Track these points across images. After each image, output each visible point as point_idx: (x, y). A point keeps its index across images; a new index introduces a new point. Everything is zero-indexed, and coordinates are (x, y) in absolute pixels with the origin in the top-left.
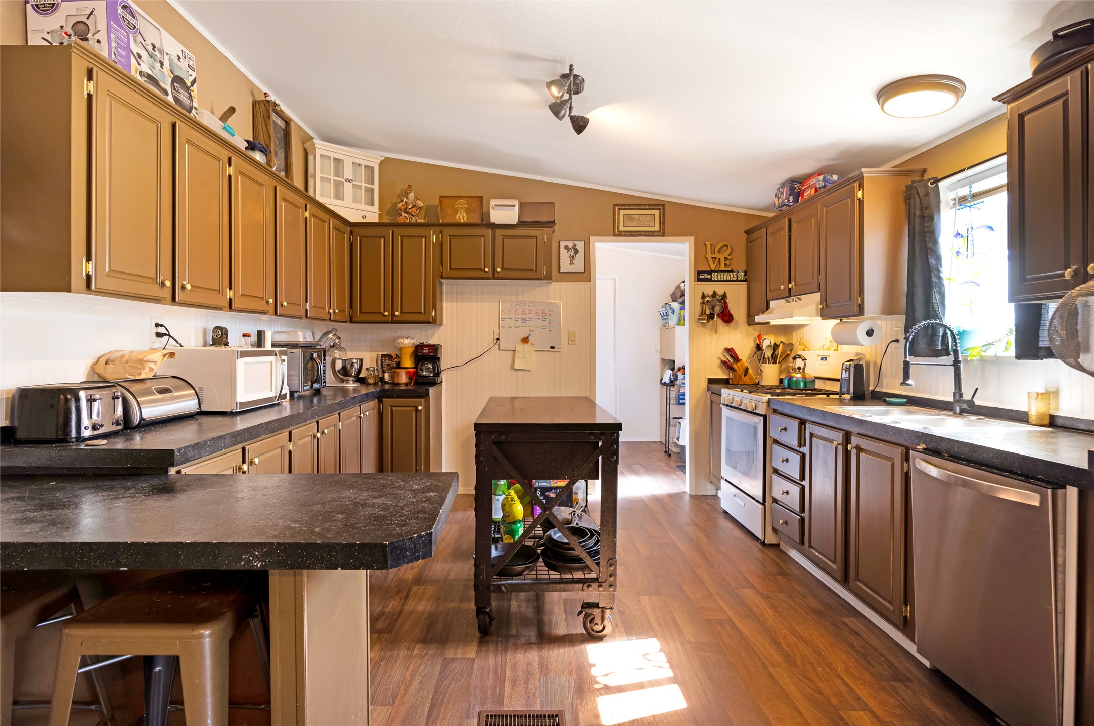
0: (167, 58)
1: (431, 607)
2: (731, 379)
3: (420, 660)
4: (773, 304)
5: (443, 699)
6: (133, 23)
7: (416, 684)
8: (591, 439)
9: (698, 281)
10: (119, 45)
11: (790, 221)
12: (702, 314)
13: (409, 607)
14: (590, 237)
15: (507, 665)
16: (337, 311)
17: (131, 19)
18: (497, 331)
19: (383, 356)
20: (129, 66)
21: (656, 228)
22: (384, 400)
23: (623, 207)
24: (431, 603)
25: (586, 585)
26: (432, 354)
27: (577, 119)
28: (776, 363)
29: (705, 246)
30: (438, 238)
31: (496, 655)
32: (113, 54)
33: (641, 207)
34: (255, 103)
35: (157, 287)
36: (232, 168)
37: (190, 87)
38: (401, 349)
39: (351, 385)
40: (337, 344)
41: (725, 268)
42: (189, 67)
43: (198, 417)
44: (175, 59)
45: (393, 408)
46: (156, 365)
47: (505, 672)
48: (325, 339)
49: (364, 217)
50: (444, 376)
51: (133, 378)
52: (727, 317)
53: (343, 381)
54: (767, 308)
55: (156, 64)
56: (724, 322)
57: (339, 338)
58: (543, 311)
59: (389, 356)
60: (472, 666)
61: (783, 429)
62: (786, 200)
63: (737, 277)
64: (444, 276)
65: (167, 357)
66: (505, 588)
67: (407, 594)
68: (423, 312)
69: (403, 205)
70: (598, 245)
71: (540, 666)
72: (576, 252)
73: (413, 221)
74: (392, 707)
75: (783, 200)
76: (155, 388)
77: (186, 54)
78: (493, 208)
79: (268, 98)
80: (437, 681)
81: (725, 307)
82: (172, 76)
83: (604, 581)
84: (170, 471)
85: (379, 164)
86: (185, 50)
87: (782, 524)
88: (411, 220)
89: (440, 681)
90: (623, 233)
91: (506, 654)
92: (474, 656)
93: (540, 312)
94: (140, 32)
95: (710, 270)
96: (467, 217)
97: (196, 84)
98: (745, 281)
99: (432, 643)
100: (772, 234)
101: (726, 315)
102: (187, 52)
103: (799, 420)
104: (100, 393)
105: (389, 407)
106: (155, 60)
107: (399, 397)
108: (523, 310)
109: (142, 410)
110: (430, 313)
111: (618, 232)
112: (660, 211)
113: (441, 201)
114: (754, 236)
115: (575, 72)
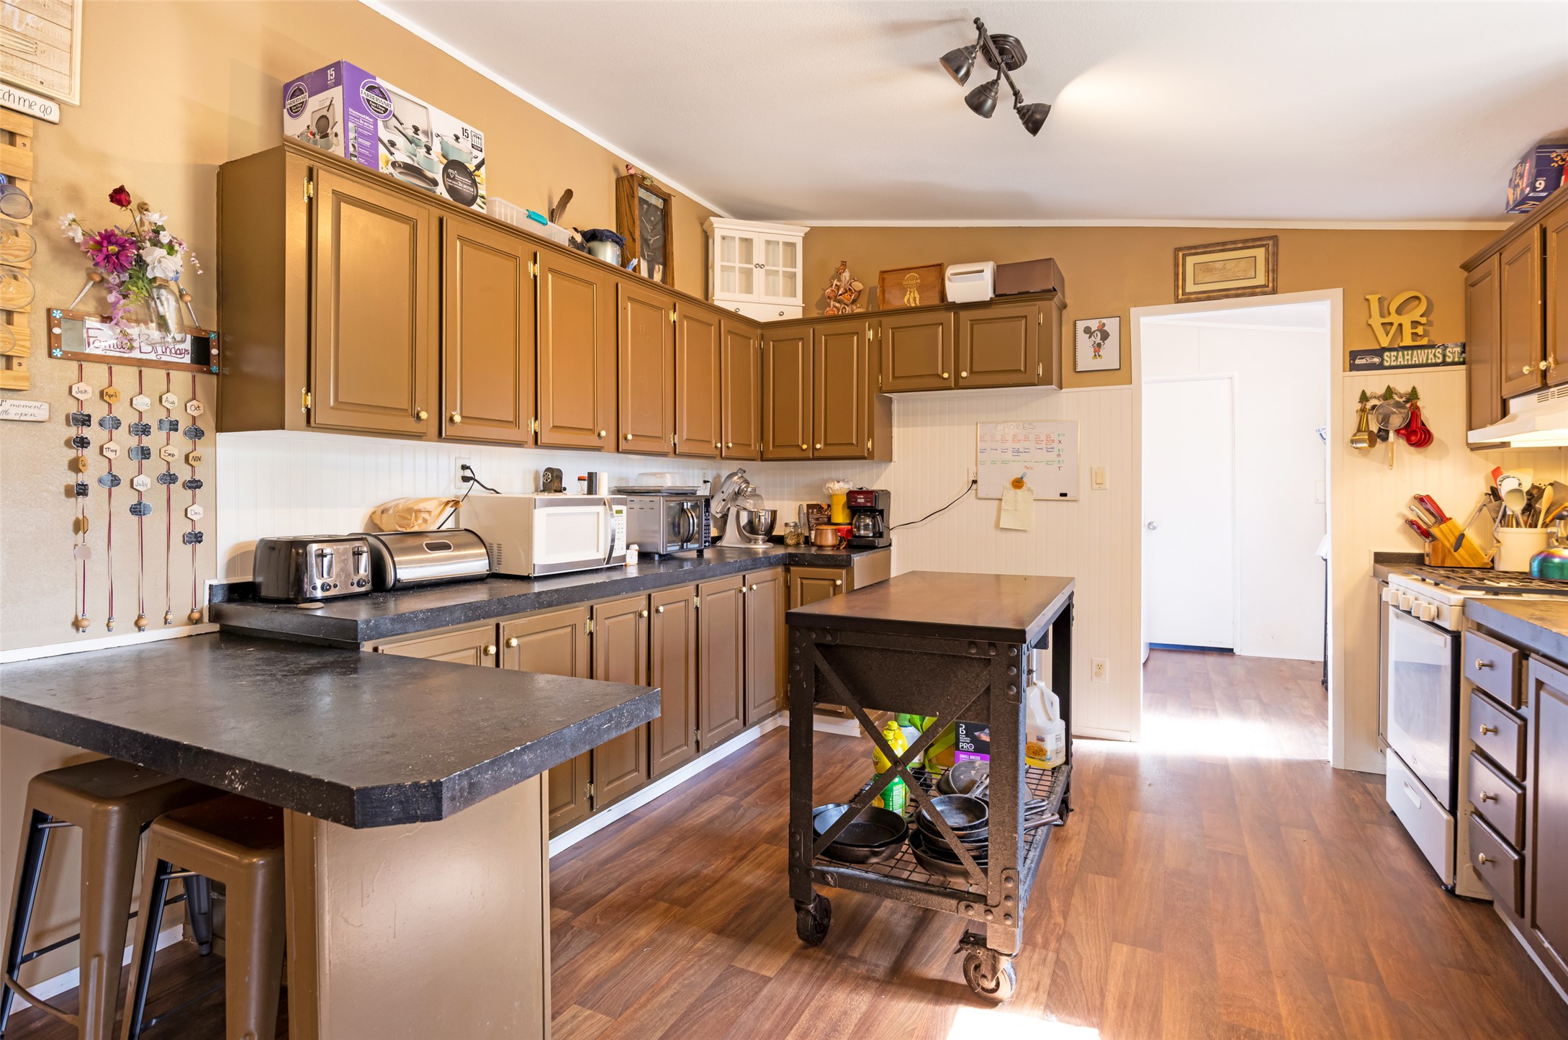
0: (436, 141)
1: (765, 881)
2: (1428, 555)
3: (696, 959)
4: (1514, 405)
5: (686, 1031)
6: (384, 106)
7: (667, 995)
8: (971, 653)
9: (1351, 370)
10: (361, 135)
11: (1544, 232)
12: (1359, 430)
13: (734, 875)
14: (1131, 309)
15: (812, 1004)
16: (730, 445)
17: (381, 102)
18: (973, 469)
19: (809, 506)
20: (376, 158)
21: (1260, 280)
22: (792, 568)
23: (1193, 251)
24: (768, 875)
25: (963, 904)
26: (869, 504)
27: (1028, 111)
28: (1536, 527)
29: (1366, 303)
30: (875, 334)
31: (805, 982)
32: (351, 146)
33: (1228, 247)
34: (619, 181)
35: (412, 420)
36: (538, 265)
37: (474, 171)
38: (831, 496)
39: (760, 547)
40: (743, 489)
41: (1413, 340)
42: (473, 147)
43: (488, 580)
44: (452, 141)
45: (804, 581)
46: (430, 515)
47: (801, 1015)
48: (729, 482)
49: (781, 314)
50: (894, 536)
51: (405, 530)
52: (1417, 434)
53: (750, 541)
54: (1505, 412)
55: (419, 150)
56: (1412, 445)
57: (747, 482)
58: (1048, 436)
59: (819, 507)
60: (761, 989)
61: (1483, 665)
62: (1528, 189)
63: (1444, 356)
64: (884, 389)
65: (450, 505)
66: (832, 878)
67: (747, 853)
68: (854, 442)
69: (832, 290)
70: (1143, 320)
71: (860, 1022)
72: (1105, 336)
73: (848, 310)
74: (614, 1020)
75: (1522, 190)
76: (426, 544)
77: (469, 132)
78: (950, 280)
79: (632, 172)
80: (697, 1000)
81: (1415, 414)
82: (445, 161)
83: (995, 905)
84: (363, 647)
85: (803, 238)
86: (466, 126)
87: (1483, 863)
88: (844, 311)
89: (701, 1001)
90: (1193, 296)
91: (820, 986)
92: (772, 976)
93: (1043, 438)
94: (394, 115)
95: (1379, 348)
96: (920, 298)
97: (484, 166)
98: (1463, 363)
99: (728, 937)
100: (1510, 263)
101: (1414, 433)
102: (470, 128)
103: (1515, 650)
104: (335, 547)
105: (799, 580)
106: (417, 145)
107: (811, 565)
108: (1015, 436)
109: (398, 571)
110: (864, 444)
111: (1183, 295)
112: (1267, 250)
113: (883, 279)
114: (1478, 272)
115: (992, 30)
